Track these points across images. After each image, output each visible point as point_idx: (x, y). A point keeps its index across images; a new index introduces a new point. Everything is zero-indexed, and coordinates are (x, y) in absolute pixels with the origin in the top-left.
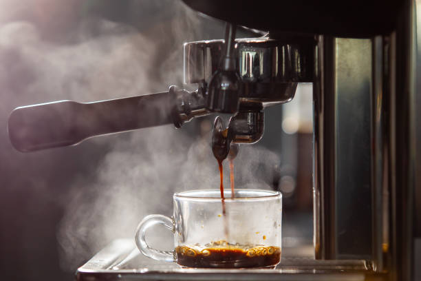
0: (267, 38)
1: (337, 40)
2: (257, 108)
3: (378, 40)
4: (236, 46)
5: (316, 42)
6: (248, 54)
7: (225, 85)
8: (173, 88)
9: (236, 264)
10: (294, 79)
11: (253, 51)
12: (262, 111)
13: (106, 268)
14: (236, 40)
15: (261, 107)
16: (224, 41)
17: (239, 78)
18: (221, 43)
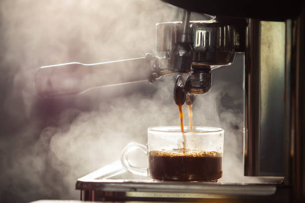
2: (207, 70)
4: (191, 26)
5: (247, 24)
7: (182, 53)
8: (148, 55)
9: (190, 178)
10: (233, 50)
11: (203, 30)
12: (210, 72)
14: (191, 22)
15: (210, 69)
16: (182, 22)
17: (192, 49)
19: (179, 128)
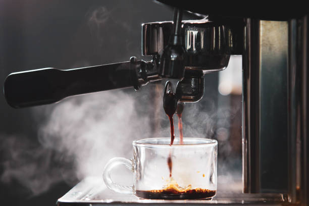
0: (207, 21)
1: (261, 22)
3: (293, 22)
4: (182, 26)
5: (245, 24)
6: (192, 33)
7: (173, 57)
8: (133, 58)
10: (227, 52)
11: (196, 30)
12: (202, 77)
13: (80, 199)
14: (182, 21)
15: (202, 74)
16: (173, 23)
17: (184, 52)
18: (171, 23)
19: (169, 140)
